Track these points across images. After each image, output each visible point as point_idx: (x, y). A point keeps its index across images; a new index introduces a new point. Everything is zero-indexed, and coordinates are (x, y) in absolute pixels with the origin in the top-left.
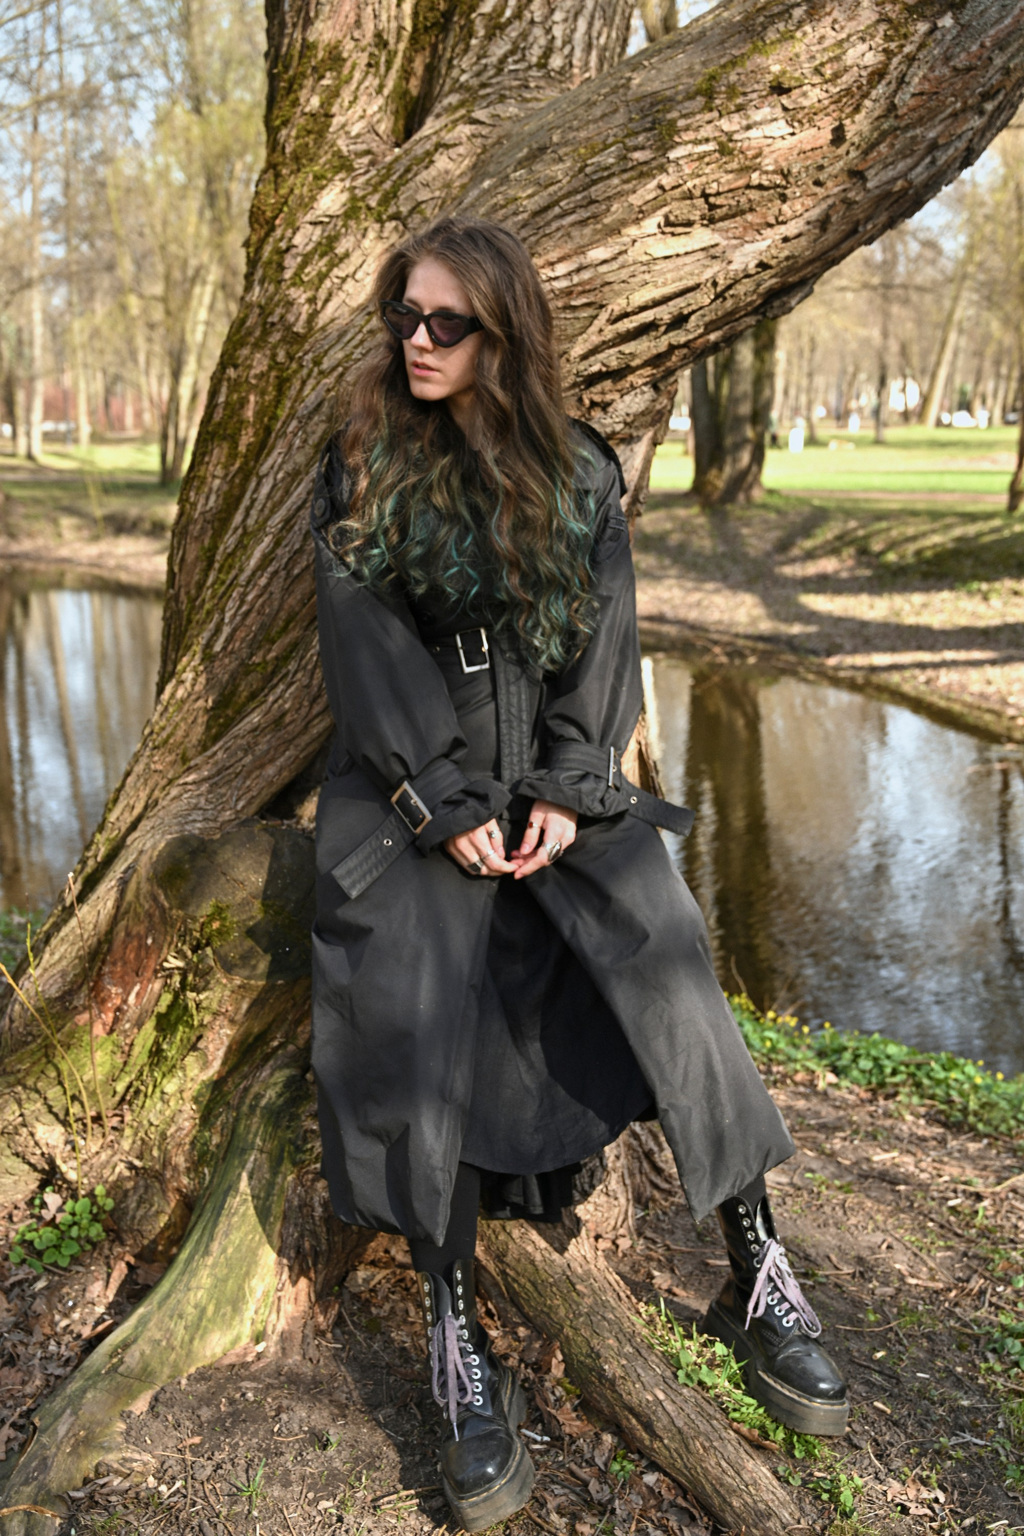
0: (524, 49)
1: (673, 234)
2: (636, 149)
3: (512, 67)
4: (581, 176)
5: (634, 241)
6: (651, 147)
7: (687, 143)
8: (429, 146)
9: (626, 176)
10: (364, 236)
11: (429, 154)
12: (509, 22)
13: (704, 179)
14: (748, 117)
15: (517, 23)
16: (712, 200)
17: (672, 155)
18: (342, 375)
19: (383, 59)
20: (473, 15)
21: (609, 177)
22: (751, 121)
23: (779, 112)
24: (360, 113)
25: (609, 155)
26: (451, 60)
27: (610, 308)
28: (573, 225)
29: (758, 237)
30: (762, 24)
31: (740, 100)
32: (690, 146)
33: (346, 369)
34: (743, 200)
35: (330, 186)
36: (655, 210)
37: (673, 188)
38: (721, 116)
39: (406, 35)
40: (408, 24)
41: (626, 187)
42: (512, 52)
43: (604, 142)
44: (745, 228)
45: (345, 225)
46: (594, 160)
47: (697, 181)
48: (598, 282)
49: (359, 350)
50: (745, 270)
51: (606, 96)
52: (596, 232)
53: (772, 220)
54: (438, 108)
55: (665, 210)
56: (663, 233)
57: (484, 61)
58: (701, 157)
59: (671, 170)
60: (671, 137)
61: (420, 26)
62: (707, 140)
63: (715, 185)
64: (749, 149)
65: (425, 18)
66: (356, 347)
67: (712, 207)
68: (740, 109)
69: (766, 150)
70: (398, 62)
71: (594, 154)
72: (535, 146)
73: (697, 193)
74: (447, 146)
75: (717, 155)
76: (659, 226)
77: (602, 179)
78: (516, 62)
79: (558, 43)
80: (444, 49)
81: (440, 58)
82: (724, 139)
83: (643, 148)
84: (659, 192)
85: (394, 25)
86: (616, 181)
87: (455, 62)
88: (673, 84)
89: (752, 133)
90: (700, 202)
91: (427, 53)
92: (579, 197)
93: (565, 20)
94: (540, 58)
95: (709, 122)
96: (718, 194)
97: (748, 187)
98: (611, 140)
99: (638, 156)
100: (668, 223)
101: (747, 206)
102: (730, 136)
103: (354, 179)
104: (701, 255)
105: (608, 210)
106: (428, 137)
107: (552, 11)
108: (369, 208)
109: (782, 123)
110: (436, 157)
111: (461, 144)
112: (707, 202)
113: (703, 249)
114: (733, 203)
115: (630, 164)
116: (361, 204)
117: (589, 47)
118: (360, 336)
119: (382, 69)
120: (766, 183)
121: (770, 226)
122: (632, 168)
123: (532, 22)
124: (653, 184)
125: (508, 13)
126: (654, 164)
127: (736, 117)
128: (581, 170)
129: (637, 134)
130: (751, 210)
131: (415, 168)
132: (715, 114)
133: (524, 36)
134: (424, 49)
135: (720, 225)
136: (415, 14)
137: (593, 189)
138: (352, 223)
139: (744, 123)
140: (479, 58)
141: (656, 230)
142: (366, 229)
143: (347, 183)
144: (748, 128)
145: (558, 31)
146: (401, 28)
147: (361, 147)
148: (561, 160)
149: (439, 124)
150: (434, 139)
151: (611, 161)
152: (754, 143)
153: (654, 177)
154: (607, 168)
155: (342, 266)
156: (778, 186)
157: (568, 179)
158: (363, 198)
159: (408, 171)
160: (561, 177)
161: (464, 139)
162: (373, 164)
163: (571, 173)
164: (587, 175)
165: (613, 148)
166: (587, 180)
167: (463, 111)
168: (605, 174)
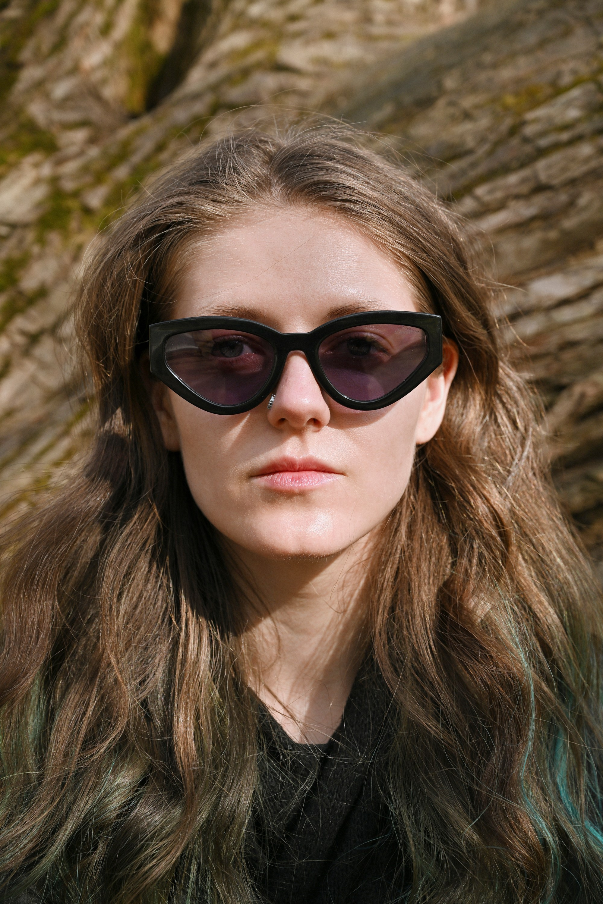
4: (515, 141)
11: (197, 120)
21: (571, 142)
24: (68, 64)
25: (569, 104)
27: (577, 390)
28: (502, 230)
35: (13, 175)
43: (554, 84)
45: (41, 241)
46: (541, 112)
48: (553, 341)
52: (546, 244)
54: (209, 55)
66: (57, 464)
71: (535, 104)
72: (407, 99)
74: (232, 108)
77: (557, 146)
86: (586, 149)
92: (513, 179)
98: (567, 79)
103: (60, 162)
105: (571, 203)
106: (196, 96)
108: (87, 211)
110: (213, 124)
111: (259, 103)
116: (71, 204)
128: (514, 131)
137: (541, 165)
138: (54, 238)
142: (78, 246)
143: (46, 170)
147: (71, 116)
148: (467, 116)
149: (214, 76)
150: (209, 99)
151: (573, 113)
154: (566, 127)
155: (33, 312)
157: (486, 147)
158: (76, 194)
159: (160, 147)
160: (470, 142)
161: (266, 97)
162: (92, 141)
163: (492, 137)
164: (526, 140)
165: (576, 93)
166: (528, 149)
167: (259, 55)
168: (565, 136)
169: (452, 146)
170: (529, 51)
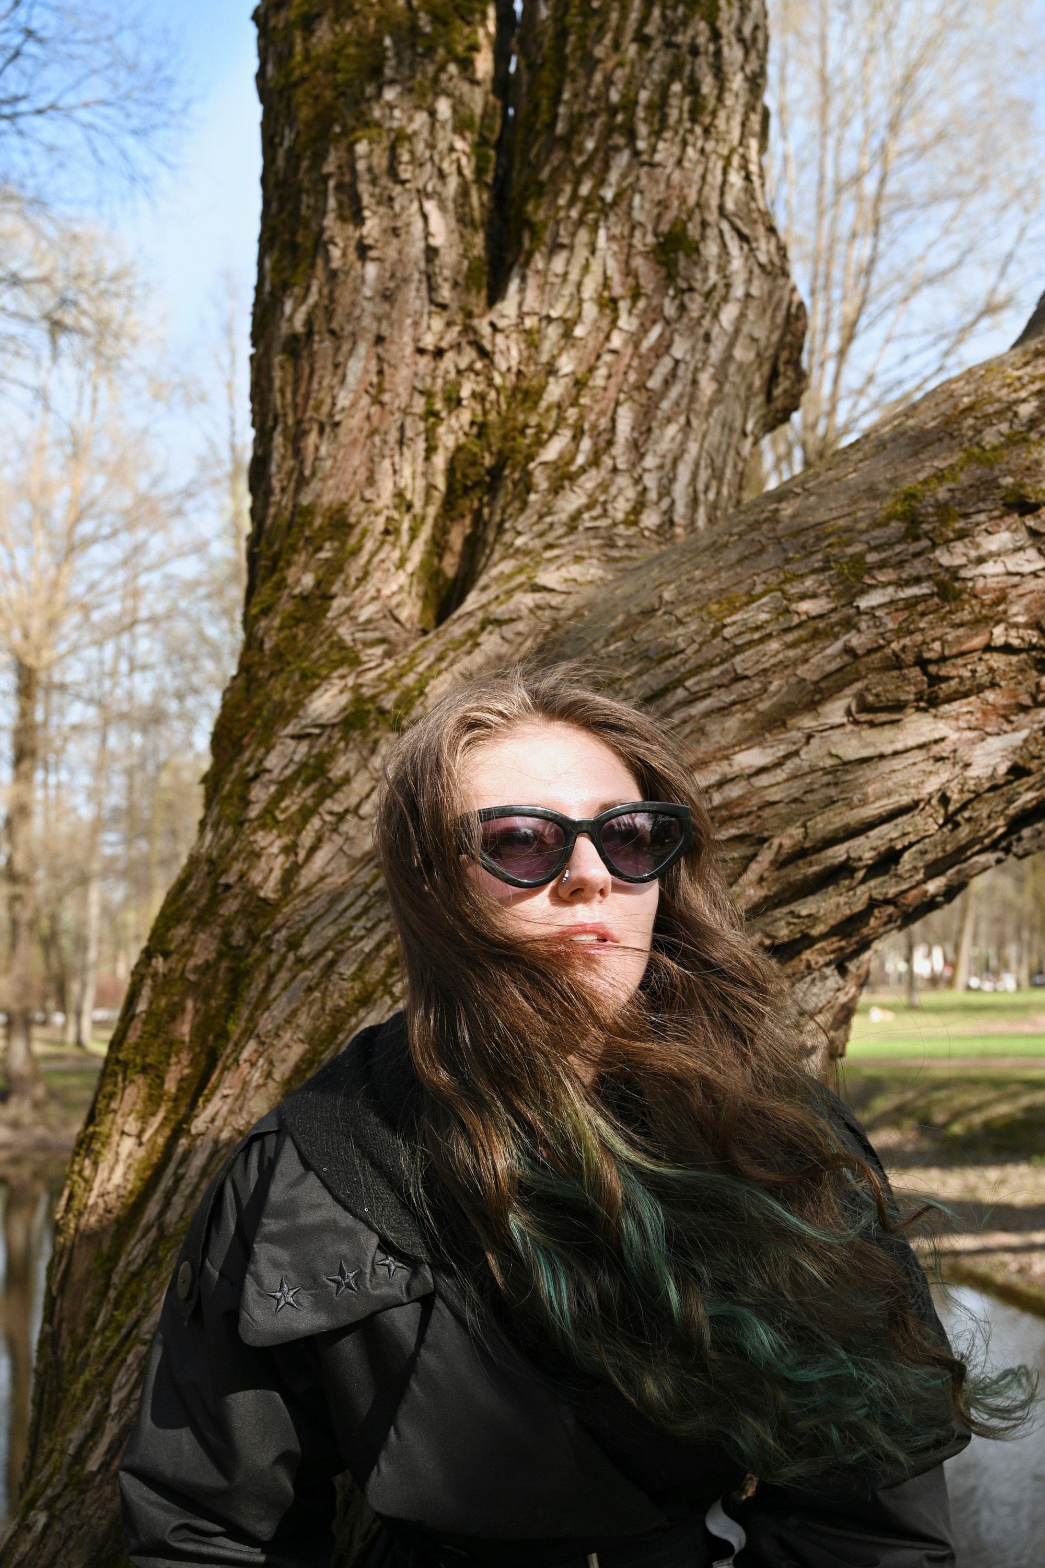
0: (605, 502)
1: (872, 725)
2: (803, 597)
3: (589, 524)
4: (717, 642)
5: (809, 737)
6: (827, 594)
7: (885, 585)
8: (471, 625)
9: (789, 638)
10: (373, 751)
11: (471, 635)
12: (583, 470)
13: (918, 637)
14: (978, 546)
15: (593, 472)
16: (933, 669)
17: (864, 603)
18: (332, 964)
19: (405, 526)
20: (532, 466)
21: (762, 640)
22: (983, 552)
23: (1022, 537)
24: (372, 592)
25: (760, 610)
26: (500, 525)
27: (776, 842)
28: (708, 714)
29: (1006, 727)
30: (973, 427)
31: (959, 524)
32: (891, 590)
33: (340, 954)
34: (981, 668)
35: (325, 686)
36: (839, 689)
37: (870, 652)
38: (934, 546)
39: (438, 496)
40: (441, 482)
41: (791, 653)
42: (589, 507)
43: (748, 593)
44: (984, 713)
45: (345, 738)
46: (737, 617)
47: (907, 641)
48: (755, 801)
49: (361, 923)
50: (992, 777)
51: (740, 535)
52: (746, 724)
53: (1026, 700)
54: (483, 580)
55: (858, 685)
56: (856, 723)
57: (548, 519)
58: (911, 604)
59: (863, 626)
60: (859, 578)
61: (458, 486)
62: (917, 580)
63: (937, 646)
64: (986, 591)
65: (465, 476)
66: (357, 918)
67: (935, 680)
68: (962, 535)
69: (1013, 593)
70: (426, 532)
71: (734, 610)
72: (635, 610)
73: (909, 658)
74: (499, 623)
75: (936, 600)
76: (848, 712)
77: (751, 644)
78: (594, 519)
79: (653, 495)
80: (492, 514)
81: (486, 524)
82: (946, 577)
83: (814, 596)
84: (846, 658)
85: (421, 483)
86: (774, 645)
87: (507, 525)
88: (847, 510)
89: (989, 568)
90: (915, 673)
91: (468, 520)
92: (715, 672)
93: (661, 467)
94: (628, 514)
95: (916, 555)
96: (943, 659)
97: (988, 648)
98: (759, 589)
99: (806, 606)
100: (864, 707)
101: (985, 680)
102: (953, 572)
103: (359, 674)
104: (919, 755)
105: (765, 690)
106: (470, 614)
107: (642, 456)
108: (382, 712)
109: (1032, 553)
110: (483, 638)
111: (519, 618)
112: (925, 672)
113: (921, 747)
114: (966, 674)
115: (796, 620)
116: (370, 706)
117: (694, 502)
118: (363, 901)
119: (405, 537)
120: (1016, 642)
121: (1024, 709)
122: (799, 626)
123: (615, 470)
124: (837, 647)
125: (580, 460)
126: (835, 618)
127: (959, 547)
128: (715, 633)
129: (801, 577)
130: (993, 685)
131: (452, 655)
132: (925, 543)
133: (604, 487)
134: (463, 516)
135: (946, 708)
136: (451, 471)
137: (738, 659)
138: (356, 734)
139: (973, 554)
140: (541, 517)
141: (845, 720)
142: (376, 742)
143: (350, 681)
144: (981, 560)
145: (650, 481)
146: (430, 487)
147: (371, 635)
148: (680, 622)
149: (485, 598)
150: (480, 615)
151: (764, 616)
152: (992, 583)
153: (836, 637)
154: (757, 628)
155: (340, 796)
156: (1033, 647)
157: (695, 646)
158: (373, 698)
159: (440, 658)
160: (682, 645)
161: (525, 612)
162: (388, 655)
163: (699, 639)
164: (725, 639)
165: (765, 600)
166: (727, 646)
167: (522, 578)
168: (756, 636)
169: (667, 647)
170: (731, 567)
